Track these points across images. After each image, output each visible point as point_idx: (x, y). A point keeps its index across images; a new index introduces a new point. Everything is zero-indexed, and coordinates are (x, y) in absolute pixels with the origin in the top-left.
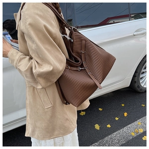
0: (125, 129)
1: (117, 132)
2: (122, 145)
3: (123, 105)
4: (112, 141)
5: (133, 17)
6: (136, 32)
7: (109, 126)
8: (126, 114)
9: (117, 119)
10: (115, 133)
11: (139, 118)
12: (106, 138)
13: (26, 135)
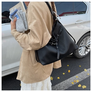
0: (68, 80)
1: (63, 82)
2: (66, 90)
3: (68, 66)
4: (60, 87)
5: (78, 13)
6: (77, 22)
7: (58, 78)
8: (69, 71)
9: (64, 74)
10: (62, 83)
11: (77, 74)
12: (56, 86)
13: (17, 79)
